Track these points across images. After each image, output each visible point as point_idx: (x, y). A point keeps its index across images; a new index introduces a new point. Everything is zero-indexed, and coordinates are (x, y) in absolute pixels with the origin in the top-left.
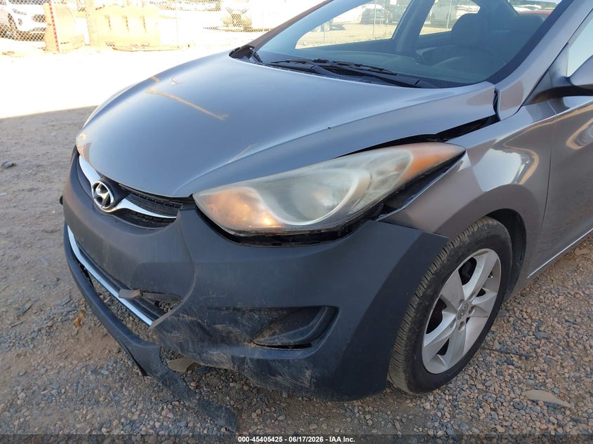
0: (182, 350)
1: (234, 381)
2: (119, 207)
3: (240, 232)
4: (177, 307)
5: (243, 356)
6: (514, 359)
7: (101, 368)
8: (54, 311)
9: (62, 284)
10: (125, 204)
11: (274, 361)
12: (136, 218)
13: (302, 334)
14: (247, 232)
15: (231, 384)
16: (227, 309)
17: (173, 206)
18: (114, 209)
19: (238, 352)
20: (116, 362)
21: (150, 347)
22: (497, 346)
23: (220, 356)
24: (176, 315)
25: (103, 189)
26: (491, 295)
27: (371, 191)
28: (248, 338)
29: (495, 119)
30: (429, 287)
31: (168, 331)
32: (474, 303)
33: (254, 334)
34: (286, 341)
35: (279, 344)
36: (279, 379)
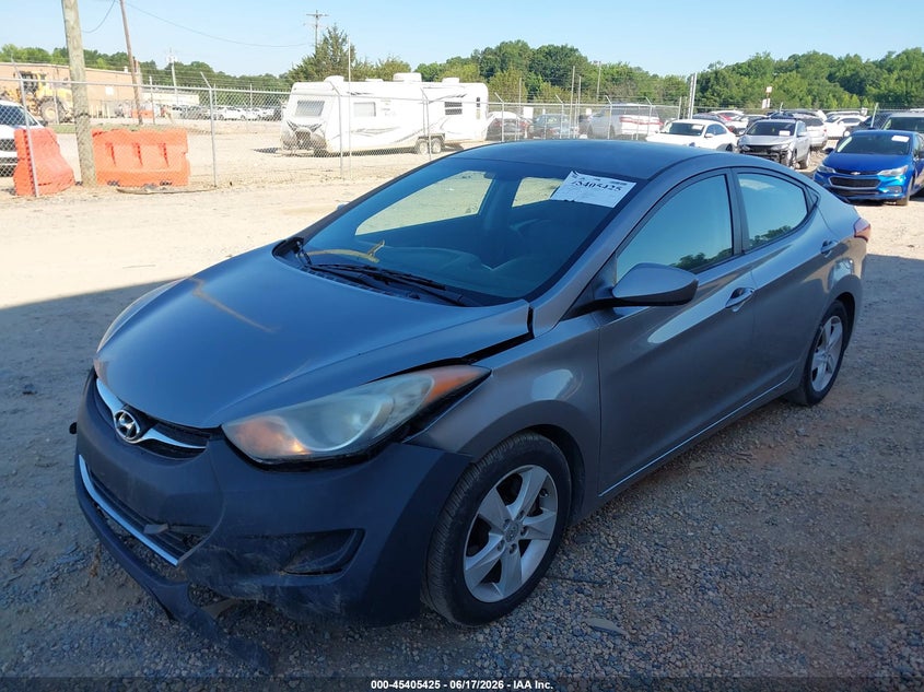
0: (212, 584)
1: (272, 624)
2: (145, 438)
3: (268, 460)
4: (206, 538)
5: (273, 585)
6: (587, 587)
7: (119, 620)
8: (59, 561)
9: (66, 530)
10: (152, 435)
11: (303, 587)
12: (164, 448)
13: (332, 559)
14: (274, 460)
15: (268, 629)
16: (256, 537)
17: (202, 436)
18: (139, 440)
19: (269, 581)
20: (136, 614)
21: (178, 587)
22: (571, 574)
23: (251, 588)
24: (206, 546)
25: (128, 419)
26: (550, 514)
27: (395, 414)
28: (278, 566)
29: (529, 336)
30: (461, 506)
31: (196, 565)
32: (525, 523)
33: (285, 561)
34: (315, 567)
35: (309, 571)
36: (310, 605)
